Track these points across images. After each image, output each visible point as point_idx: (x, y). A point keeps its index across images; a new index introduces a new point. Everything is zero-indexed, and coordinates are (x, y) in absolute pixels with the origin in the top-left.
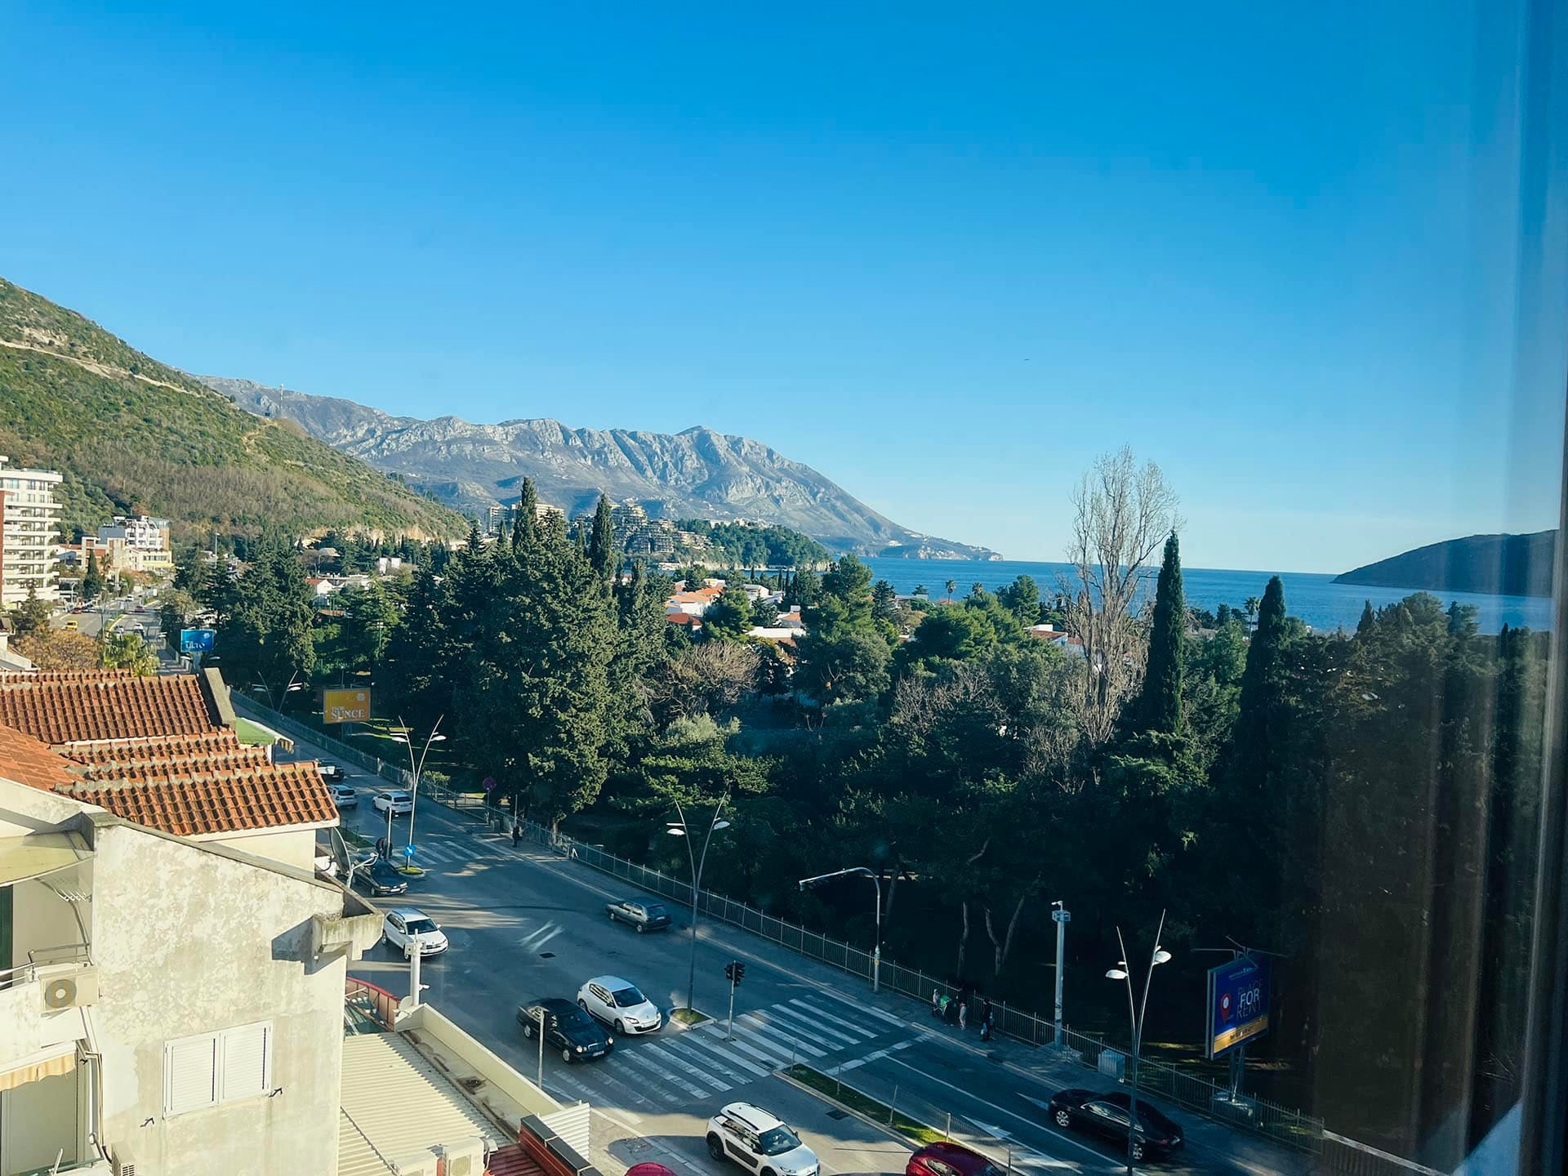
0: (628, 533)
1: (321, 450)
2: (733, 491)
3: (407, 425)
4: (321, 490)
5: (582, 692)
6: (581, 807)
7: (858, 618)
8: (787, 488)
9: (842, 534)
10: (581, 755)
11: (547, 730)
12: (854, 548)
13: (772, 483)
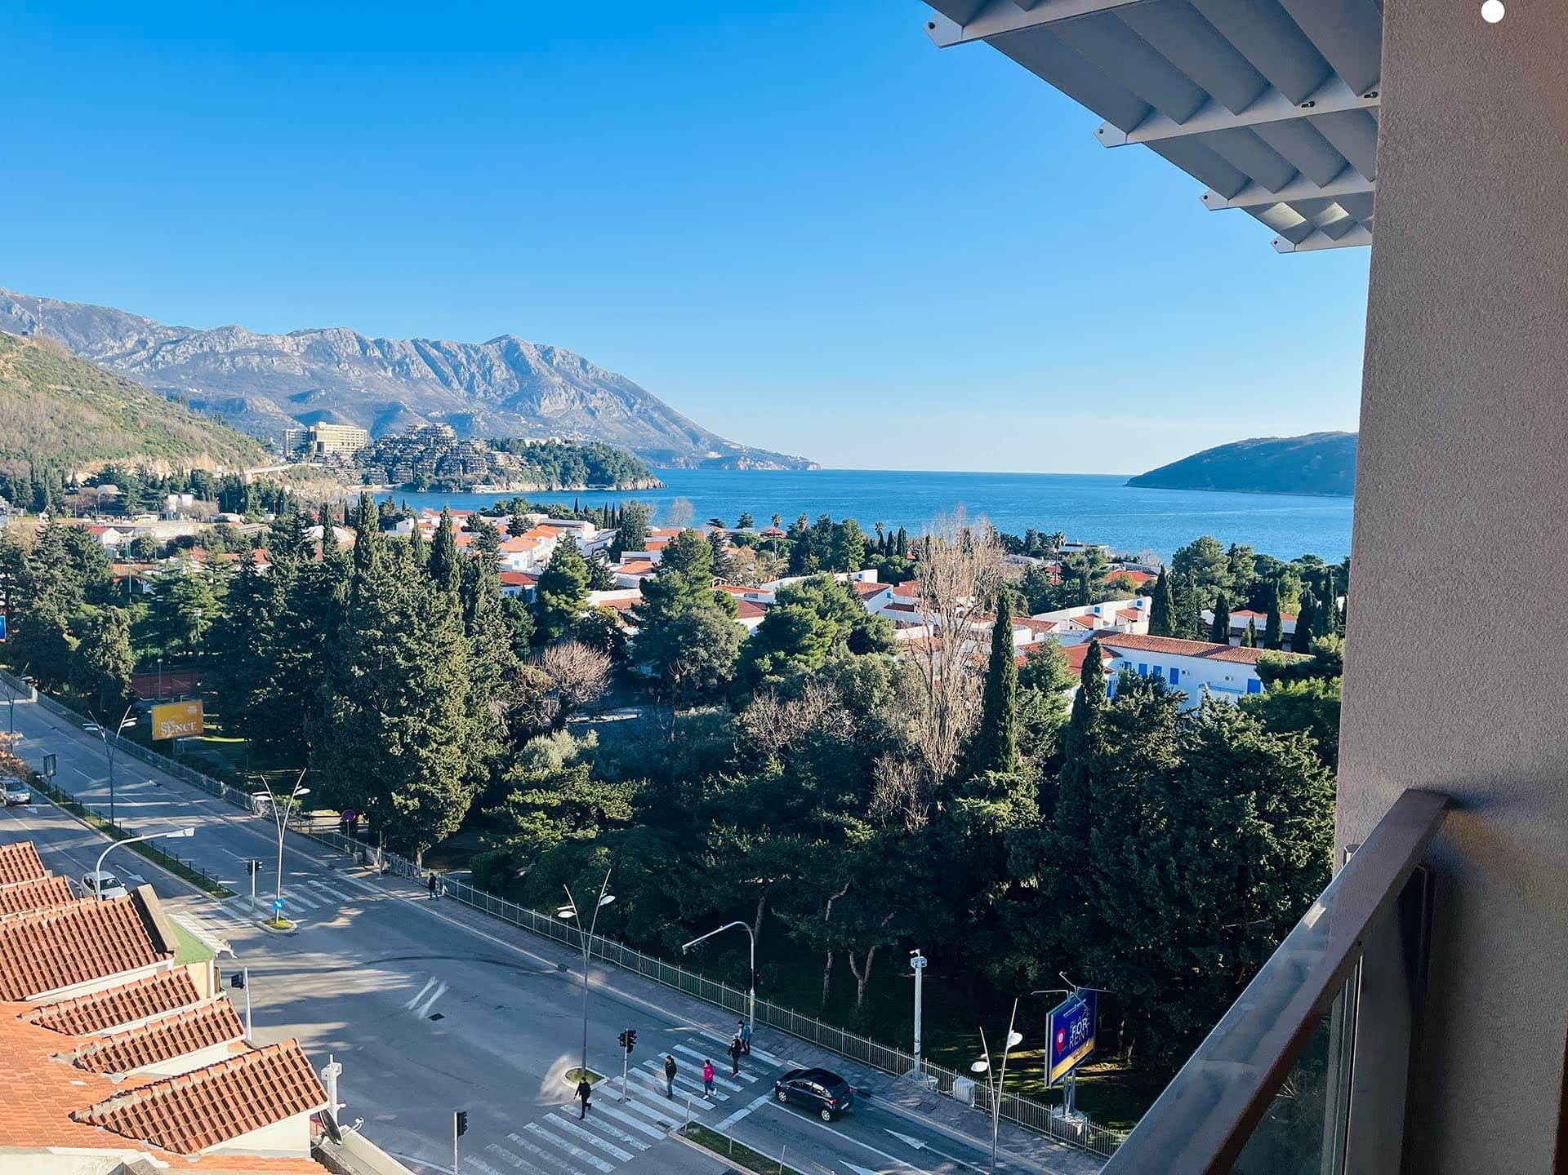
0: (438, 455)
1: (88, 372)
2: (545, 403)
3: (182, 336)
4: (93, 418)
5: (442, 727)
6: (446, 836)
7: (698, 590)
8: (602, 399)
9: (660, 447)
10: (444, 789)
11: (409, 767)
12: (673, 460)
13: (586, 394)
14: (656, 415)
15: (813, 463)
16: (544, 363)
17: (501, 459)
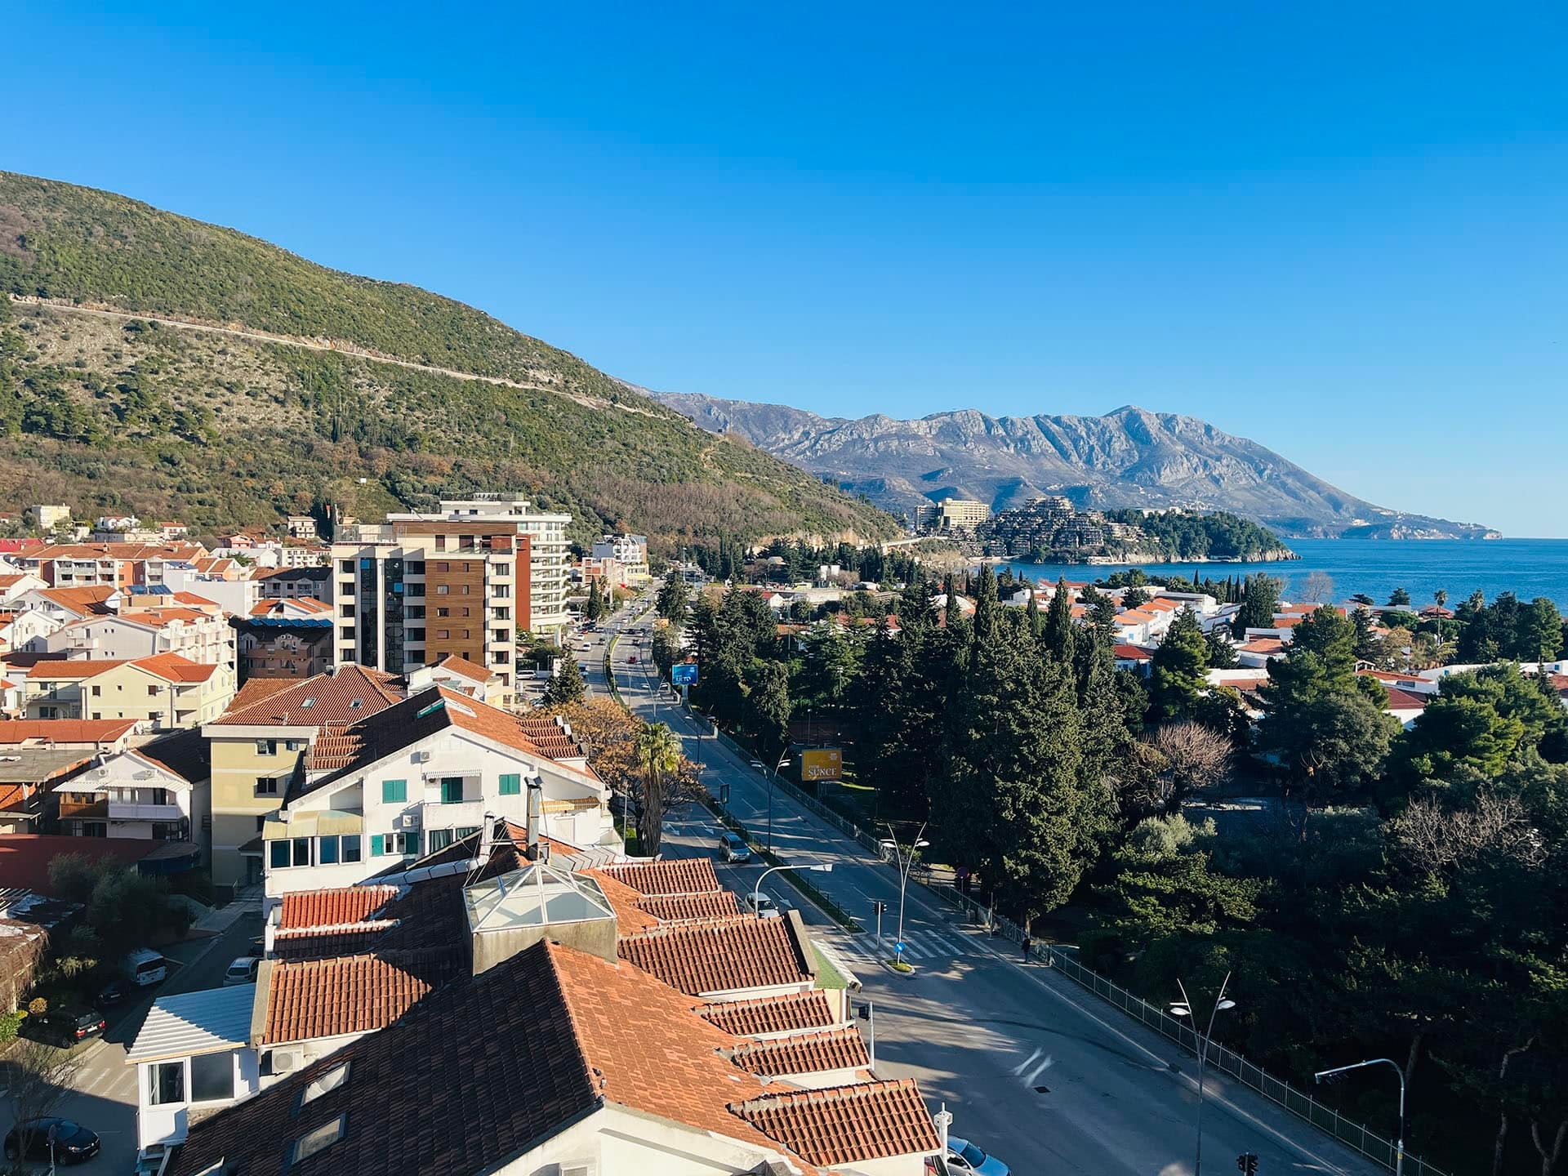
0: (1055, 527)
1: (765, 461)
2: (1165, 473)
3: (838, 425)
4: (767, 499)
5: (1053, 797)
6: (1055, 907)
7: (1337, 674)
8: (1228, 466)
9: (1294, 515)
10: (1054, 860)
11: (1019, 834)
12: (1309, 529)
13: (1210, 461)
14: (1290, 481)
15: (1491, 531)
16: (1166, 432)
17: (1118, 531)
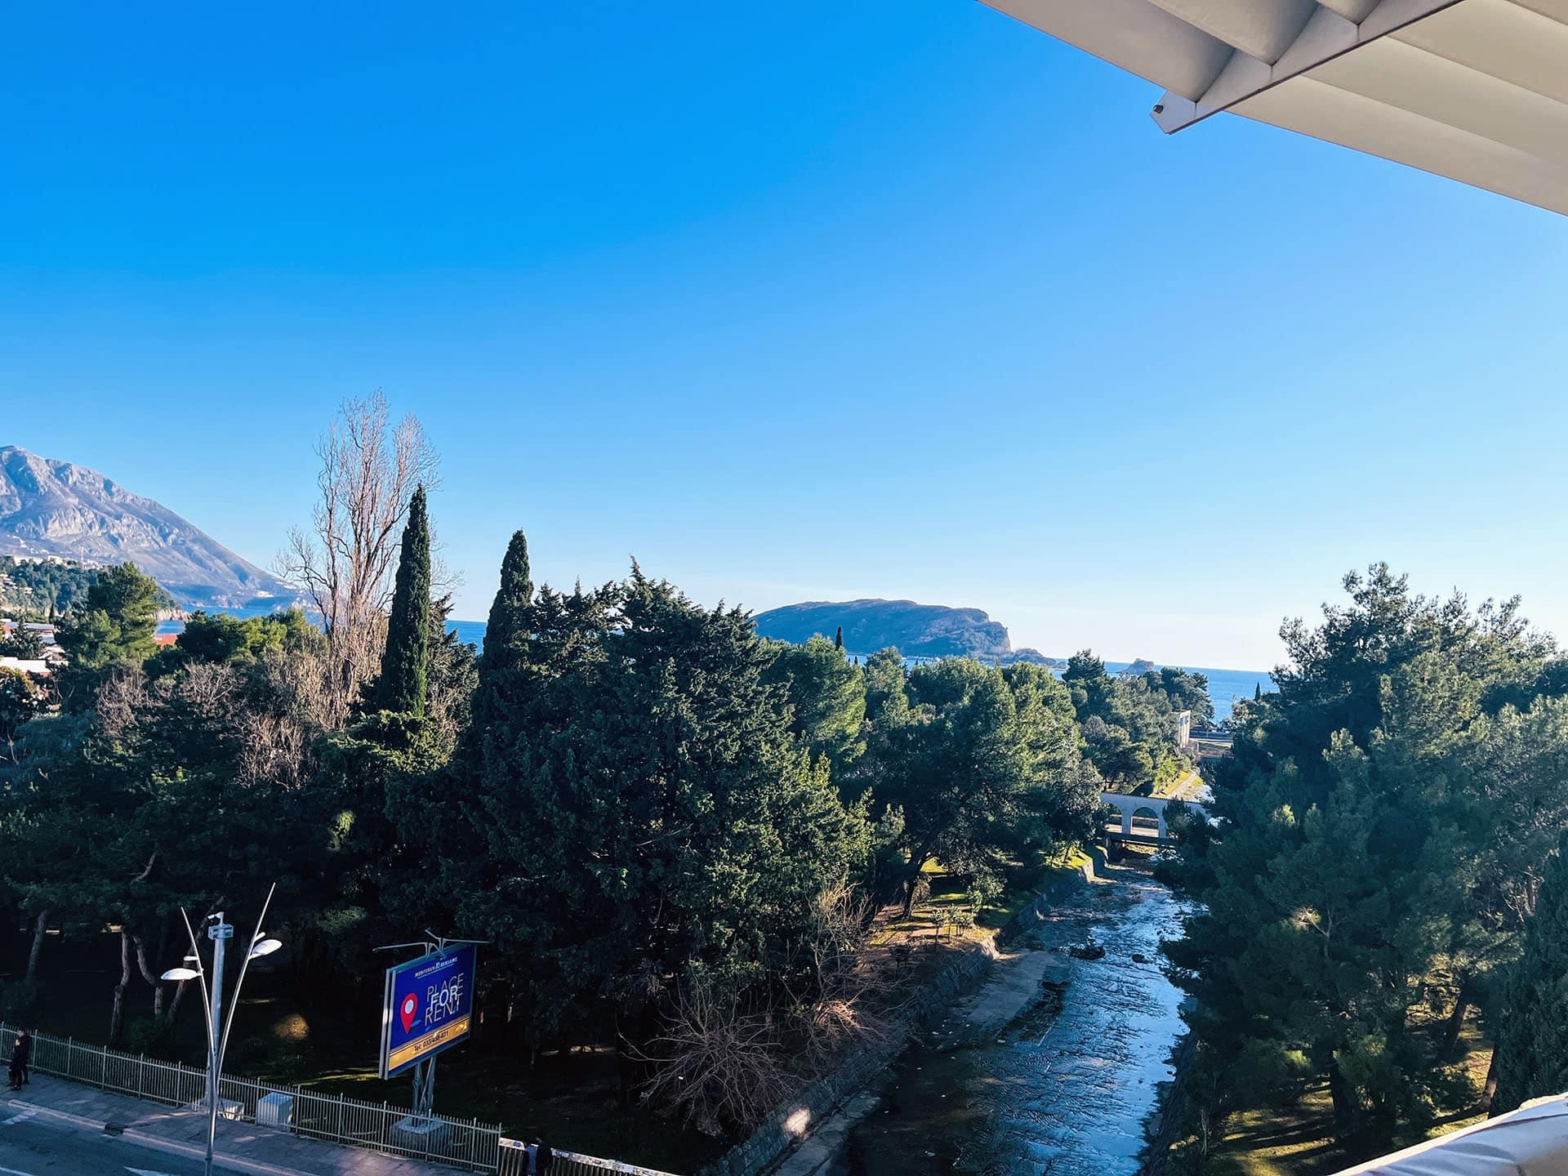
2: (54, 526)
8: (128, 526)
9: (198, 582)
12: (213, 598)
13: (107, 519)
14: (196, 548)
16: (56, 481)
